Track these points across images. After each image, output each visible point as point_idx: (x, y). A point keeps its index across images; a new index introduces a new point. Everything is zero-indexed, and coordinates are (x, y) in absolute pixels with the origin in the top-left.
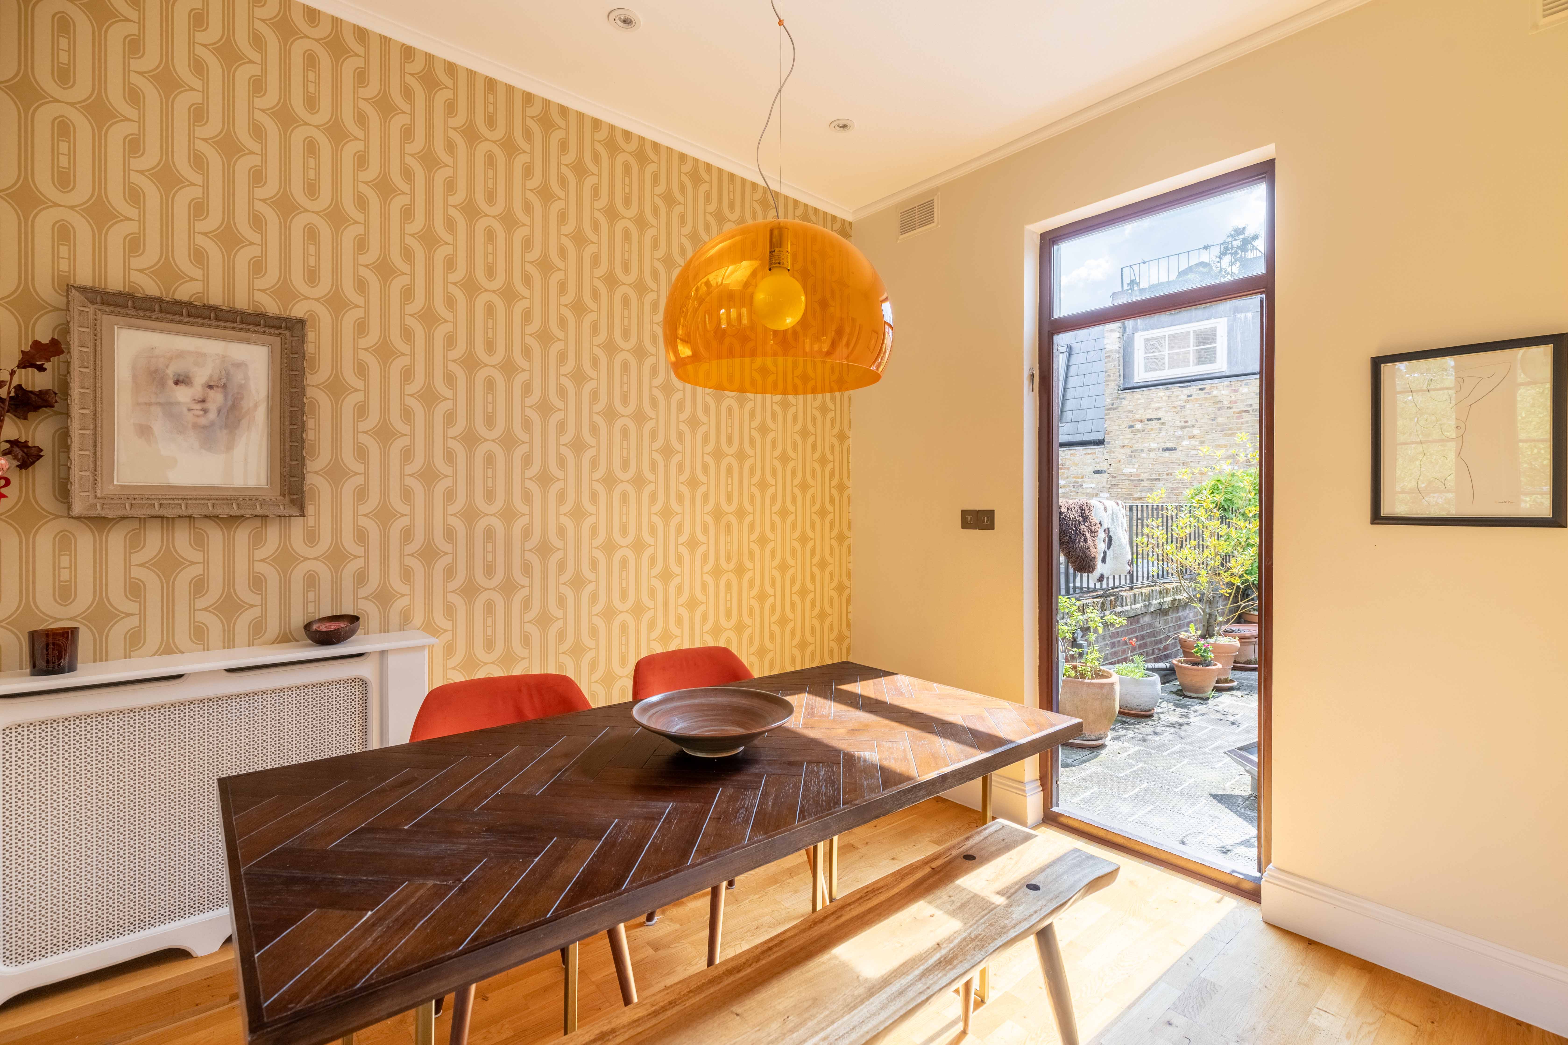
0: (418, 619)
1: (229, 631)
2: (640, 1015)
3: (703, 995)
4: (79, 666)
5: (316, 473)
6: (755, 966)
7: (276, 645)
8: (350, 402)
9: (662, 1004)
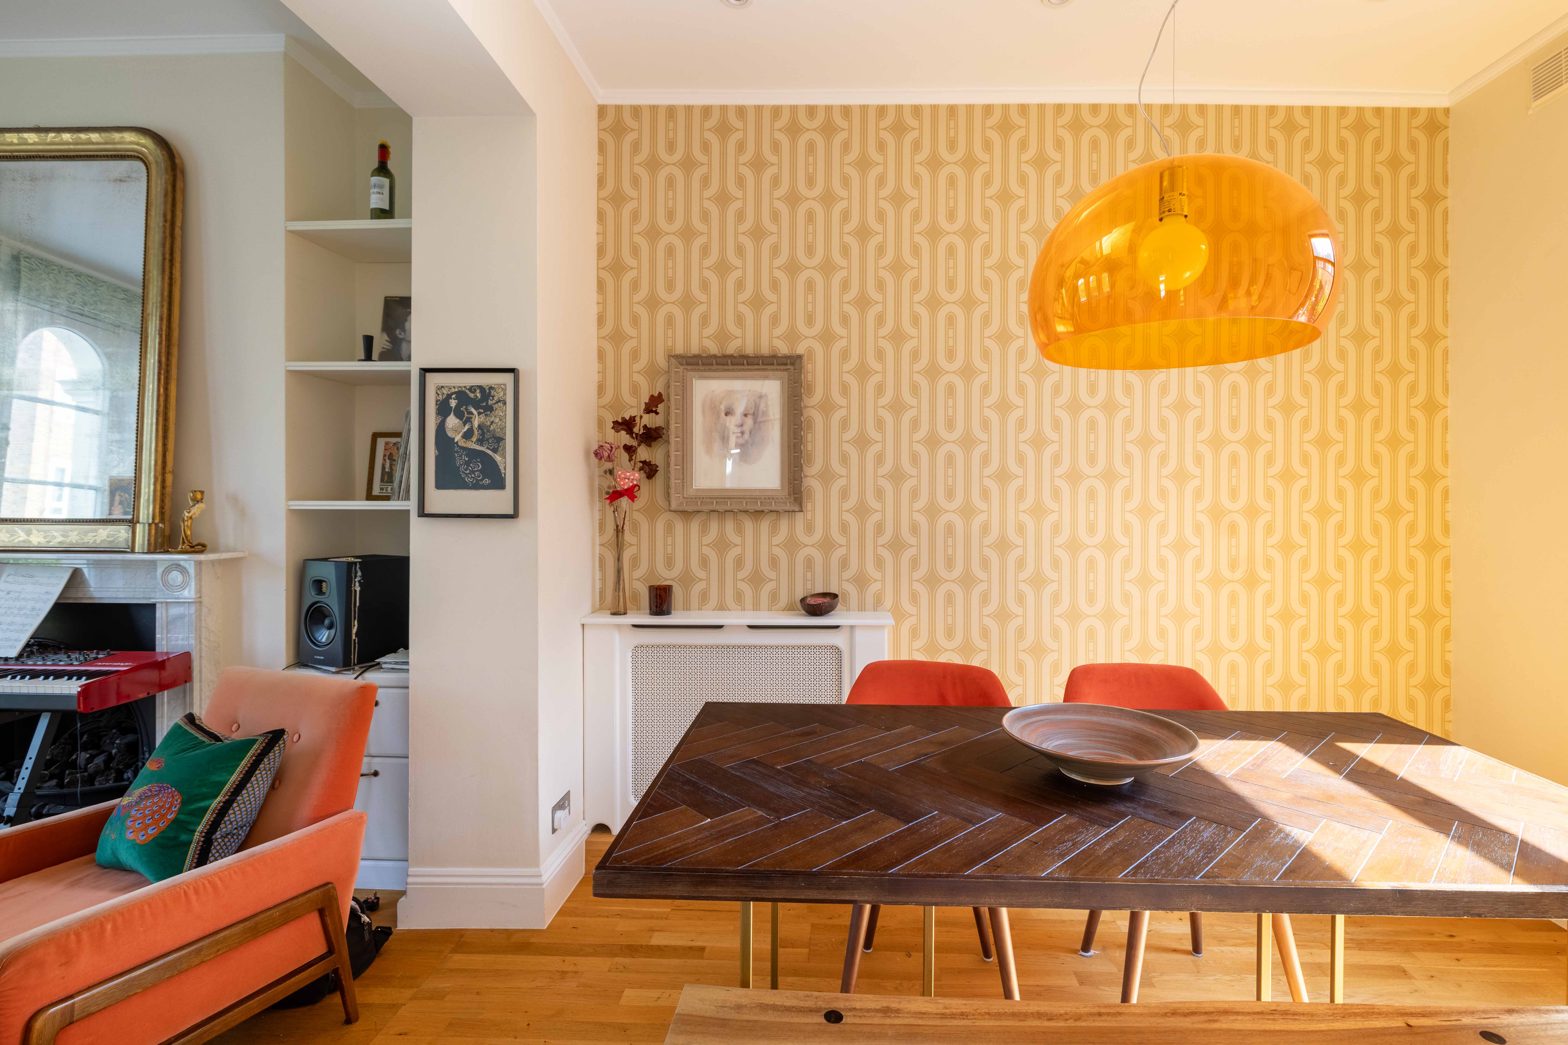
0: (888, 602)
1: (757, 598)
2: (930, 1010)
3: (998, 1023)
4: (673, 612)
5: (812, 476)
6: (1071, 1023)
7: (785, 612)
8: (837, 417)
9: (954, 1011)
